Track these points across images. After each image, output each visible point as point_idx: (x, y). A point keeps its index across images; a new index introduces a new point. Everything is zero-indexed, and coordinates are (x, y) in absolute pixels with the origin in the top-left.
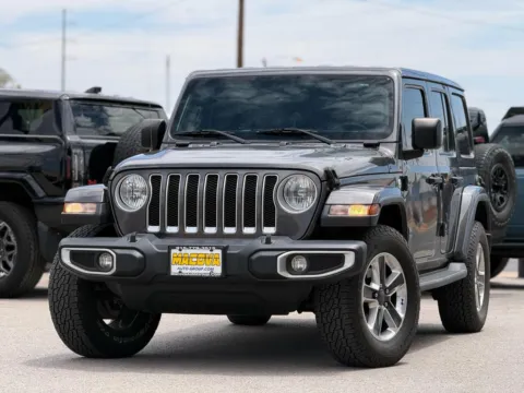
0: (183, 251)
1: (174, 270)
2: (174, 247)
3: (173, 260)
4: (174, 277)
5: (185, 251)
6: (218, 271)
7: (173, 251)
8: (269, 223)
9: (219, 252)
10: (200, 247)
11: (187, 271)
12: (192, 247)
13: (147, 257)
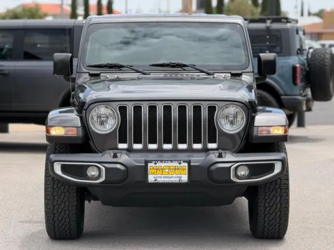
0: (158, 165)
1: (151, 179)
2: (151, 162)
3: (149, 171)
4: (151, 183)
5: (159, 164)
6: (185, 178)
7: (150, 165)
8: (212, 140)
9: (186, 164)
10: (171, 161)
11: (161, 180)
12: (165, 161)
13: (128, 169)
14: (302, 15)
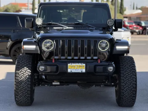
14: (134, 9)
